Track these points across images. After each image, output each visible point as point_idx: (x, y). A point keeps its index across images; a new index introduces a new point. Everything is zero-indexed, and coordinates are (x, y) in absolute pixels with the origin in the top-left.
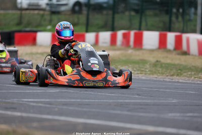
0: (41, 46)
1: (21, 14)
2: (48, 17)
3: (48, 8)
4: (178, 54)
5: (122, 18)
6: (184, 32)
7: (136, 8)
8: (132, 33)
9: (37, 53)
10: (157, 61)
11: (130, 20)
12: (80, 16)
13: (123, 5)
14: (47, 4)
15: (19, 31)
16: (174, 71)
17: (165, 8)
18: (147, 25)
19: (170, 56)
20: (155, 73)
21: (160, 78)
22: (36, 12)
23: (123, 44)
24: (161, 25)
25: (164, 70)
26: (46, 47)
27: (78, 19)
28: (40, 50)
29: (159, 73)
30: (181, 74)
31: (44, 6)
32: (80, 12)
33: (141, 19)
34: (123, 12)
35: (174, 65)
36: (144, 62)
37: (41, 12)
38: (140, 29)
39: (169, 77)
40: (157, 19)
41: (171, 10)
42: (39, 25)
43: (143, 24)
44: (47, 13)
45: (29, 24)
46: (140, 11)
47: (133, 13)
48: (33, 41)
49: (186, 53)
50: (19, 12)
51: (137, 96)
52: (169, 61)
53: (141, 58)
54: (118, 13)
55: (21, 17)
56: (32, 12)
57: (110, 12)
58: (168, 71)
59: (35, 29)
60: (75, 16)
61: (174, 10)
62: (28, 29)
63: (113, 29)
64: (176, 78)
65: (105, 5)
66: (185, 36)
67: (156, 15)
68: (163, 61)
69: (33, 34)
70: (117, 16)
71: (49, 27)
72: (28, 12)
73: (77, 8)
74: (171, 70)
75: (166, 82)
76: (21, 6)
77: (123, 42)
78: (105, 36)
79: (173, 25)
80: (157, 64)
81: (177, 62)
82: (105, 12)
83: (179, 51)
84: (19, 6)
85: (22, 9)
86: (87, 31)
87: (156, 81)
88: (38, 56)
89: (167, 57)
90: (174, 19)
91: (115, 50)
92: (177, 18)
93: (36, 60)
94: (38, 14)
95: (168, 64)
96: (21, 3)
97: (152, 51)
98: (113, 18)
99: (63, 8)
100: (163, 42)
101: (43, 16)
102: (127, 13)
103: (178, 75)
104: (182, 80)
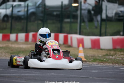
4: (66, 47)
6: (70, 33)
7: (41, 18)
12: (7, 24)
13: (34, 17)
23: (32, 41)
24: (56, 29)
32: (7, 21)
47: (40, 22)
49: (70, 46)
57: (25, 21)
63: (27, 31)
65: (23, 17)
66: (70, 36)
70: (29, 24)
73: (6, 19)
78: (22, 36)
79: (63, 29)
82: (23, 21)
83: (66, 45)
86: (11, 33)
91: (27, 44)
98: (27, 25)
102: (36, 22)
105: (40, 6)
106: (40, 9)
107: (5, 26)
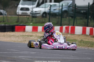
0: (27, 32)
1: (18, 17)
2: (31, 19)
3: (31, 15)
5: (65, 20)
7: (72, 15)
8: (70, 27)
9: (26, 35)
10: (82, 40)
11: (69, 21)
12: (46, 19)
13: (66, 14)
14: (31, 13)
15: (18, 25)
16: (89, 45)
17: (86, 16)
18: (77, 23)
19: (87, 38)
20: (80, 45)
21: (83, 48)
22: (25, 16)
23: (65, 32)
24: (84, 23)
25: (85, 44)
26: (30, 32)
27: (45, 20)
28: (27, 34)
29: (82, 46)
30: (93, 46)
31: (29, 14)
32: (46, 17)
33: (74, 20)
34: (66, 17)
35: (89, 42)
36: (75, 40)
37: (28, 17)
38: (74, 25)
39: (87, 47)
40: (82, 21)
41: (88, 17)
42: (27, 22)
43: (75, 23)
44: (30, 17)
45: (22, 22)
46: (73, 17)
47: (70, 18)
48: (24, 30)
50: (17, 16)
51: (72, 56)
52: (87, 40)
53: (74, 38)
54: (63, 18)
55: (18, 19)
56: (23, 16)
57: (60, 17)
58: (87, 45)
59: (24, 24)
60: (44, 19)
61: (90, 17)
62: (21, 24)
63: (61, 25)
64: (90, 48)
65: (57, 14)
67: (81, 19)
68: (84, 40)
69: (24, 26)
70: (63, 19)
71: (31, 24)
72: (22, 16)
73: (44, 15)
74: (88, 44)
75: (86, 49)
76: (19, 14)
77: (65, 31)
79: (89, 24)
80: (81, 41)
81: (91, 41)
82: (57, 17)
83: (92, 36)
84: (18, 14)
85: (19, 15)
87: (81, 49)
88: (26, 37)
89: (86, 38)
90: (89, 21)
92: (91, 20)
93: (25, 39)
94: (26, 17)
95: (86, 41)
96: (18, 12)
97: (79, 35)
98: (61, 20)
99: (38, 15)
100: (84, 31)
101: (28, 18)
102: (68, 18)
103: (91, 47)
104: (93, 49)
105: (71, 6)
106: (71, 8)
107: (44, 21)
